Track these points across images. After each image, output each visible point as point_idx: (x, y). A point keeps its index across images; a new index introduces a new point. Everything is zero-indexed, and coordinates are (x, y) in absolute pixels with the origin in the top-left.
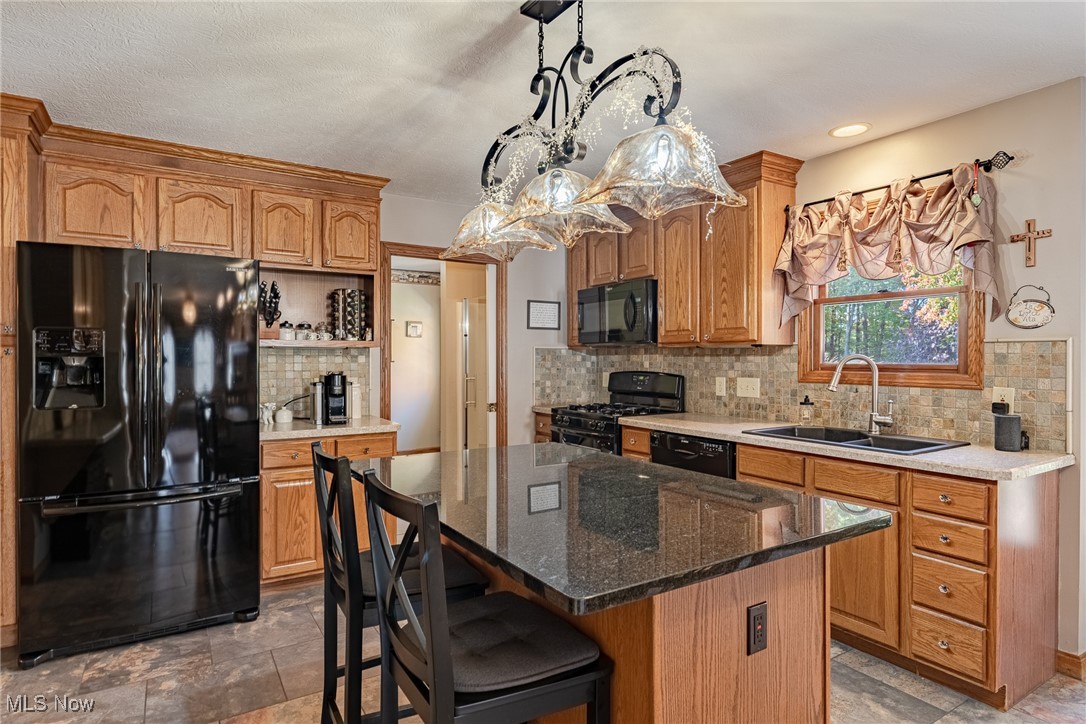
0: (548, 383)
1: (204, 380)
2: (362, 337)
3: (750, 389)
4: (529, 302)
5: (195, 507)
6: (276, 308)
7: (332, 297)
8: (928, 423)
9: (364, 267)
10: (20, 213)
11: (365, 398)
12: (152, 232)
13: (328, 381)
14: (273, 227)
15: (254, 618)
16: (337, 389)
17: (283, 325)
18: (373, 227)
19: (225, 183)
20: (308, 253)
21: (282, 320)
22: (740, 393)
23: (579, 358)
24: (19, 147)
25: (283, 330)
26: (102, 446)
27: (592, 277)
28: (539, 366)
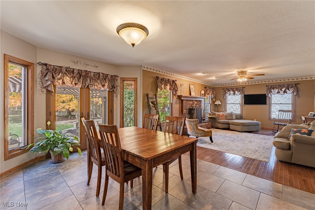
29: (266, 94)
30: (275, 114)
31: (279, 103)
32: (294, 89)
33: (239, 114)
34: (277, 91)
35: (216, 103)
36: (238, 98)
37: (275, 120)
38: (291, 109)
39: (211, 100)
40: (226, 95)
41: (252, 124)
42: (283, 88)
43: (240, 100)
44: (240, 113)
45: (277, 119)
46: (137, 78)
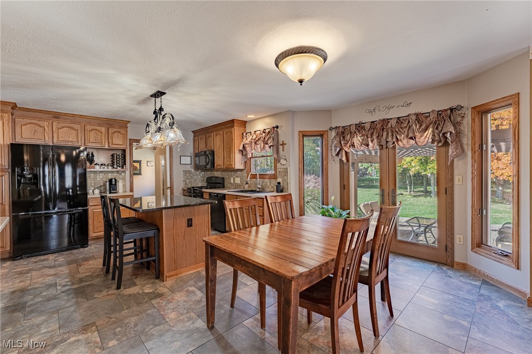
0: (188, 181)
1: (69, 183)
2: (123, 168)
3: (238, 180)
4: (180, 156)
5: (67, 216)
6: (93, 160)
7: (113, 155)
8: (269, 188)
9: (122, 147)
10: (9, 134)
11: (124, 186)
12: (51, 138)
13: (111, 181)
14: (92, 136)
15: (87, 247)
16: (114, 183)
17: (95, 164)
18: (125, 135)
19: (75, 123)
20: (103, 143)
21: (95, 163)
22: (236, 182)
23: (198, 173)
24: (8, 116)
25: (95, 166)
26: (35, 202)
27: (200, 149)
28: (184, 175)
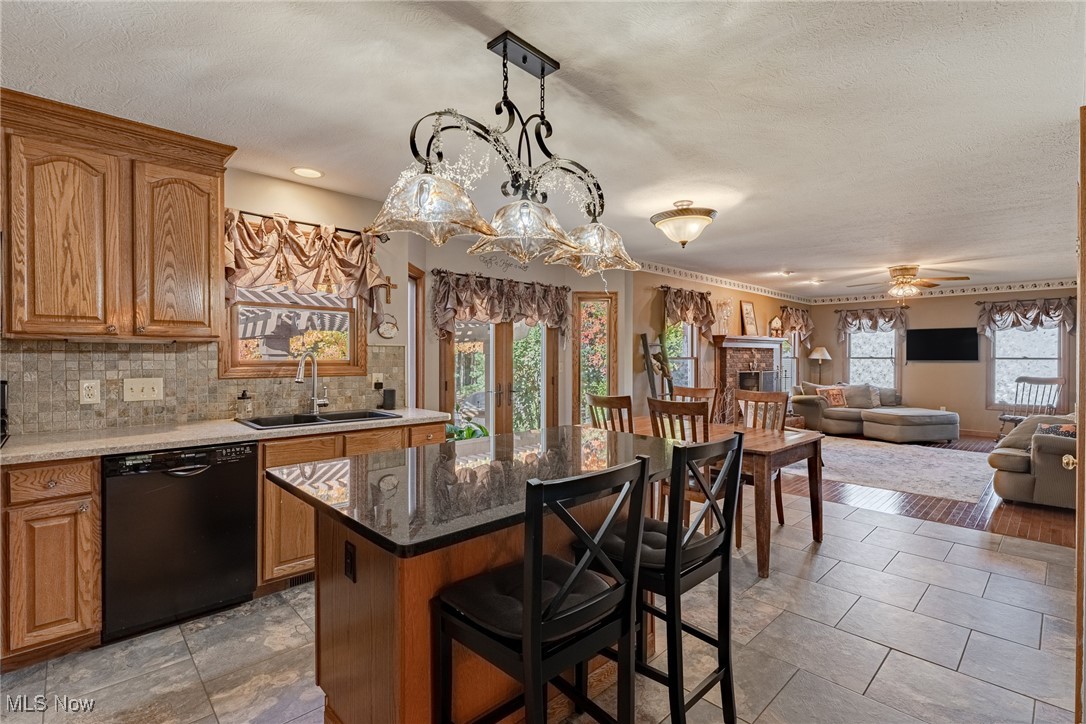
3: (147, 390)
8: (335, 401)
22: (129, 397)
29: (975, 329)
30: (1006, 391)
31: (1017, 355)
32: (1066, 312)
33: (891, 390)
34: (1011, 318)
35: (815, 356)
36: (885, 341)
37: (1004, 408)
38: (1055, 374)
39: (800, 346)
40: (848, 332)
41: (934, 420)
42: (1031, 309)
43: (893, 346)
44: (892, 387)
45: (1010, 406)
46: (616, 294)
